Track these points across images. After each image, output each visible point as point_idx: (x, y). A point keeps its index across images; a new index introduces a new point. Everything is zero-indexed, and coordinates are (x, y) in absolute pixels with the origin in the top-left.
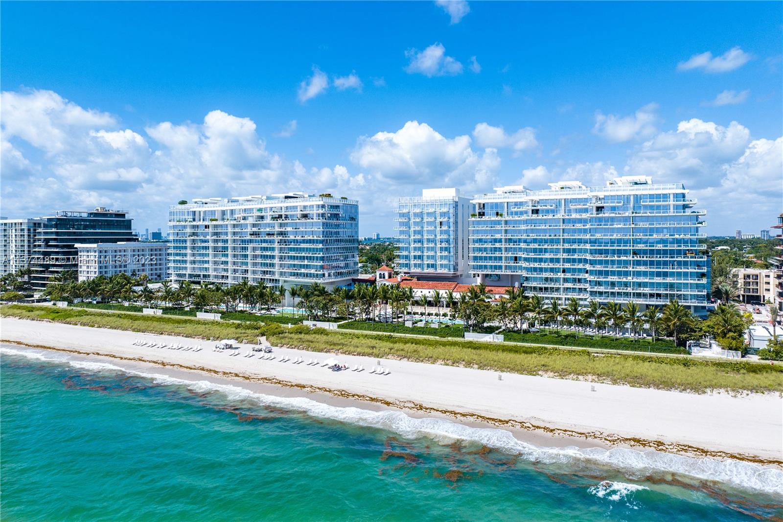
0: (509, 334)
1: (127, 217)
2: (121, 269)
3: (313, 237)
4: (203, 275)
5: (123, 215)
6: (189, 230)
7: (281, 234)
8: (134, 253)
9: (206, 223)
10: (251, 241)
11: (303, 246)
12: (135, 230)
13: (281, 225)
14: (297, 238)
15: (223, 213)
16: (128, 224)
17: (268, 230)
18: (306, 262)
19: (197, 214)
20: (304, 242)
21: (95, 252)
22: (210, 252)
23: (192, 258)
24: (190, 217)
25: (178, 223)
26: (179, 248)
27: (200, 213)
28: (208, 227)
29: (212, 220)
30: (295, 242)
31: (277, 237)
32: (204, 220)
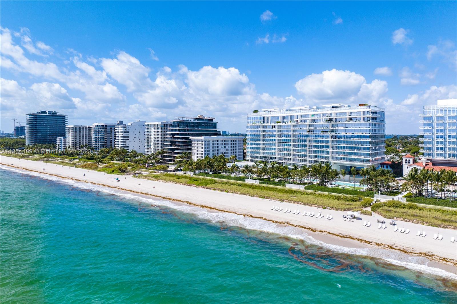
1: (214, 121)
2: (215, 152)
3: (363, 133)
4: (270, 157)
5: (212, 120)
6: (261, 129)
7: (333, 131)
8: (223, 143)
9: (273, 124)
10: (307, 136)
11: (352, 139)
13: (333, 125)
14: (348, 134)
15: (284, 118)
16: (214, 125)
17: (323, 128)
18: (355, 151)
19: (266, 119)
20: (352, 137)
21: (202, 141)
22: (277, 143)
23: (264, 147)
24: (262, 121)
25: (254, 125)
26: (254, 140)
27: (268, 118)
28: (275, 127)
29: (278, 122)
30: (346, 137)
31: (331, 133)
32: (271, 122)
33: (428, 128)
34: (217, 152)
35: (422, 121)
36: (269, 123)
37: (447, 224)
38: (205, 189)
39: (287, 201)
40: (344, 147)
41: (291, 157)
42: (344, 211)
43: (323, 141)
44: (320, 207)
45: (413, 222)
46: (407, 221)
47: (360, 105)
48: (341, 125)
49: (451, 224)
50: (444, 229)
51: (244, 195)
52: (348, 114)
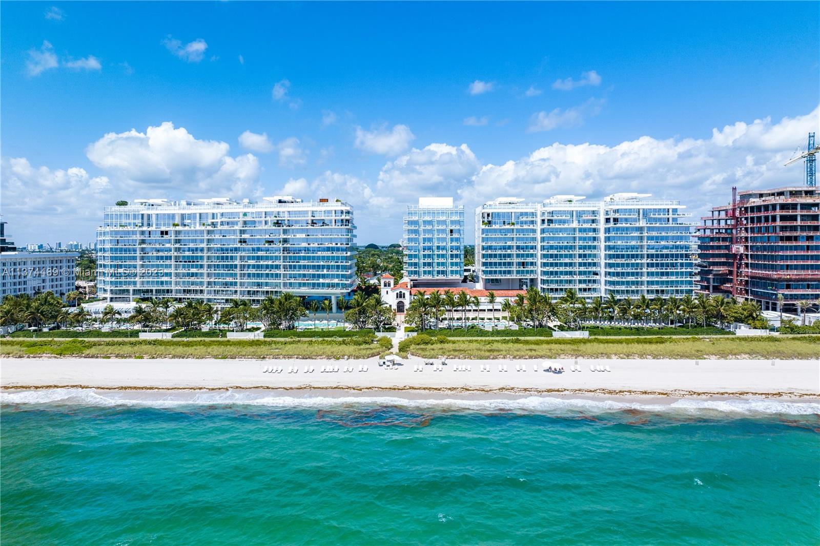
0: (593, 330)
3: (337, 244)
4: (156, 290)
6: (138, 237)
7: (285, 241)
9: (164, 229)
10: (236, 249)
11: (319, 254)
12: (10, 236)
13: (285, 232)
14: (312, 245)
15: (183, 217)
17: (267, 236)
18: (325, 272)
19: (145, 218)
20: (319, 250)
22: (173, 262)
24: (138, 222)
25: (121, 229)
26: (121, 258)
27: (149, 216)
28: (167, 233)
29: (175, 225)
30: (307, 250)
31: (283, 245)
32: (157, 225)
34: (22, 287)
35: (406, 227)
36: (154, 225)
37: (496, 353)
38: (83, 359)
39: (272, 356)
40: (305, 267)
41: (204, 288)
42: (368, 357)
43: (267, 258)
44: (330, 359)
45: (459, 358)
46: (452, 358)
47: (322, 200)
48: (302, 231)
49: (500, 353)
50: (494, 360)
52: (310, 214)
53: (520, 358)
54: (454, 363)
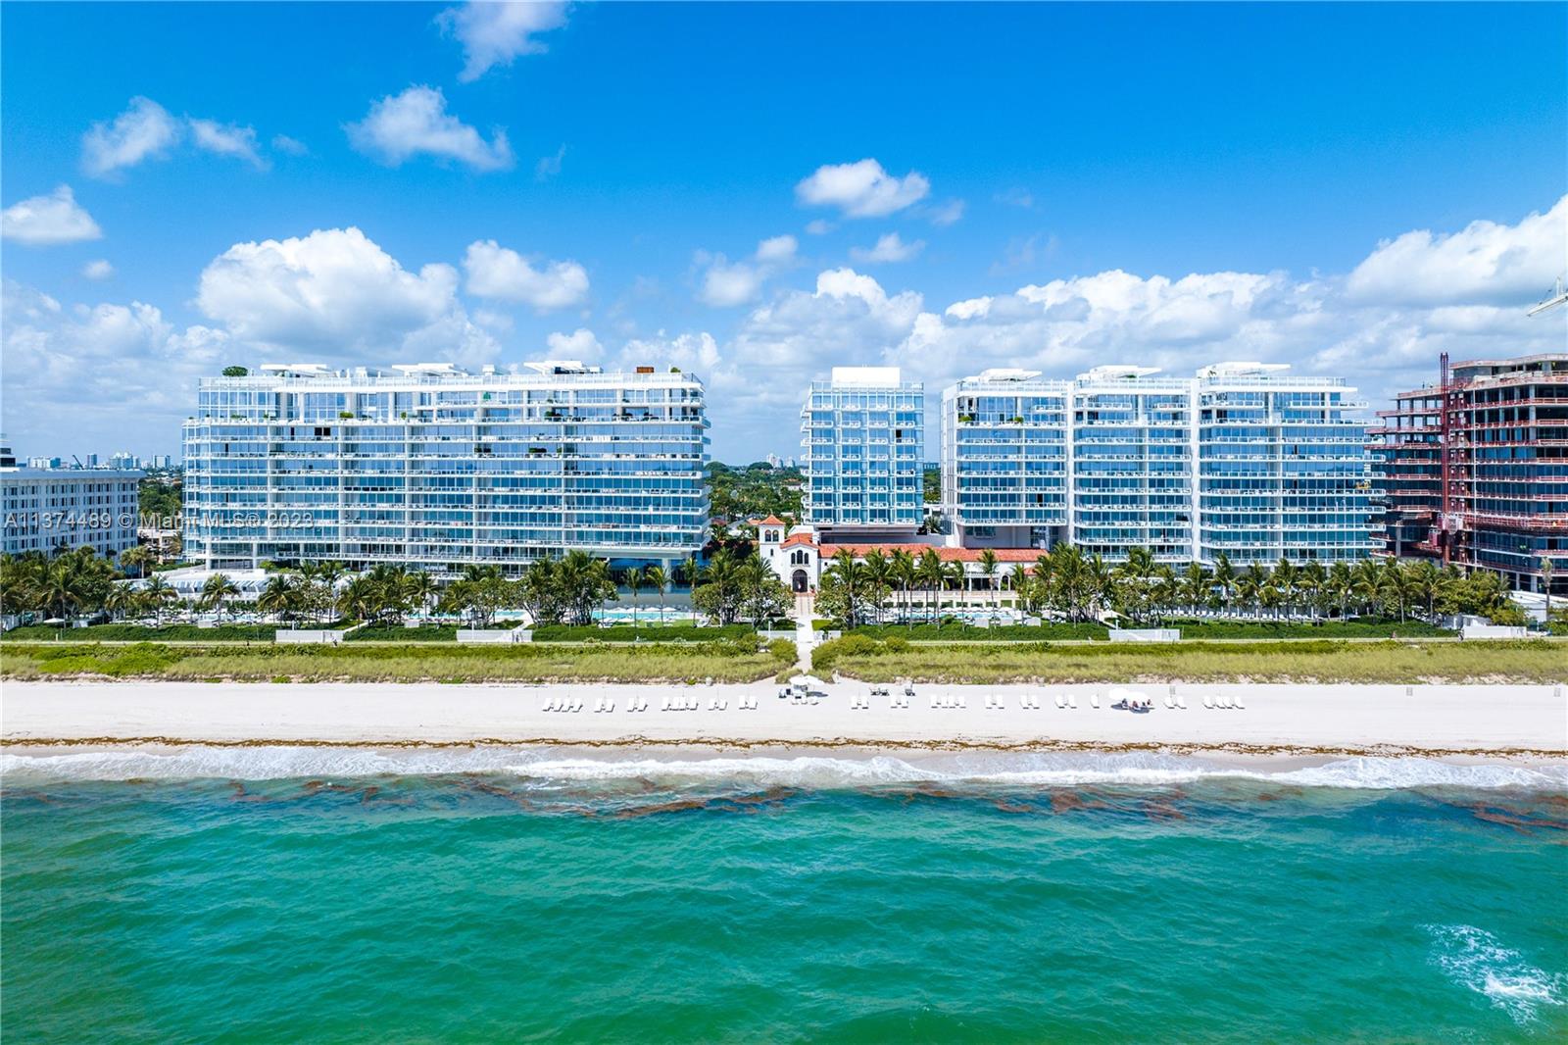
0: (1189, 627)
2: (24, 537)
3: (674, 456)
4: (306, 545)
6: (270, 440)
7: (570, 449)
8: (55, 496)
9: (321, 423)
10: (470, 467)
11: (639, 475)
13: (569, 430)
14: (623, 458)
15: (360, 399)
17: (533, 440)
18: (651, 511)
19: (284, 401)
20: (638, 466)
22: (340, 491)
23: (281, 507)
24: (270, 408)
25: (234, 423)
26: (233, 481)
27: (290, 396)
28: (327, 431)
29: (344, 416)
30: (612, 467)
31: (566, 456)
32: (307, 415)
33: (823, 442)
34: (29, 537)
35: (808, 424)
36: (302, 417)
37: (1008, 673)
38: (163, 684)
39: (556, 678)
40: (609, 501)
41: (405, 542)
42: (753, 680)
43: (533, 483)
44: (676, 683)
45: (937, 682)
46: (922, 682)
47: (640, 370)
48: (601, 430)
49: (1016, 672)
51: (369, 684)
52: (619, 396)
53: (1057, 682)
54: (931, 693)
